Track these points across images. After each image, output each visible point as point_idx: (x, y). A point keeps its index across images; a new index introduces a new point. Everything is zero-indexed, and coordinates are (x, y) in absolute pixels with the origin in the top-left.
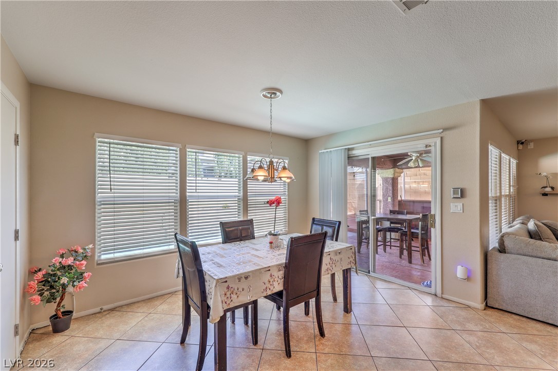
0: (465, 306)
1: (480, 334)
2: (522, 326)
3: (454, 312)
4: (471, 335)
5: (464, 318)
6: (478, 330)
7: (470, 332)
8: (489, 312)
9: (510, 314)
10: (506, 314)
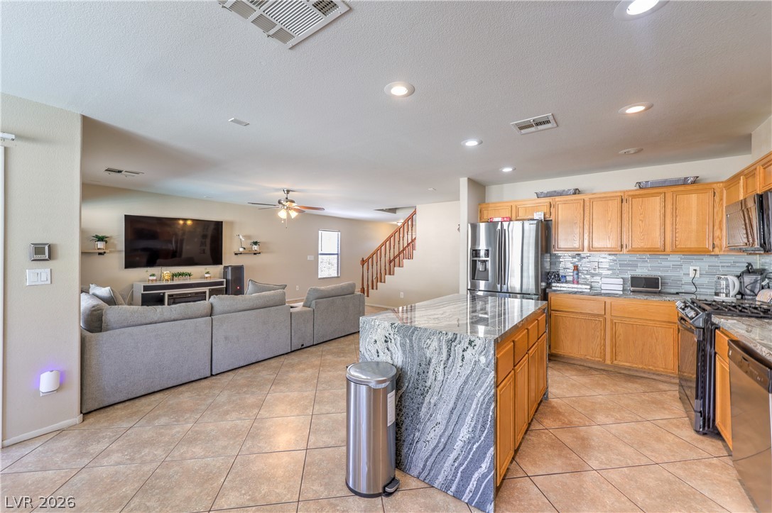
0: (55, 434)
1: (114, 446)
2: (134, 410)
3: (52, 450)
4: (108, 455)
5: (76, 446)
6: (108, 445)
7: (105, 453)
8: (91, 419)
9: (111, 408)
10: (108, 409)
